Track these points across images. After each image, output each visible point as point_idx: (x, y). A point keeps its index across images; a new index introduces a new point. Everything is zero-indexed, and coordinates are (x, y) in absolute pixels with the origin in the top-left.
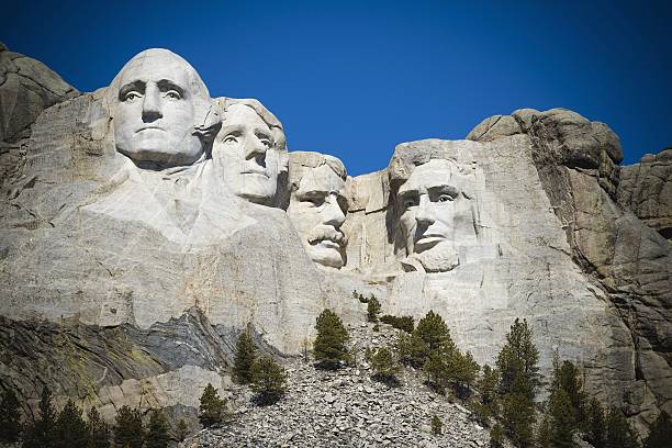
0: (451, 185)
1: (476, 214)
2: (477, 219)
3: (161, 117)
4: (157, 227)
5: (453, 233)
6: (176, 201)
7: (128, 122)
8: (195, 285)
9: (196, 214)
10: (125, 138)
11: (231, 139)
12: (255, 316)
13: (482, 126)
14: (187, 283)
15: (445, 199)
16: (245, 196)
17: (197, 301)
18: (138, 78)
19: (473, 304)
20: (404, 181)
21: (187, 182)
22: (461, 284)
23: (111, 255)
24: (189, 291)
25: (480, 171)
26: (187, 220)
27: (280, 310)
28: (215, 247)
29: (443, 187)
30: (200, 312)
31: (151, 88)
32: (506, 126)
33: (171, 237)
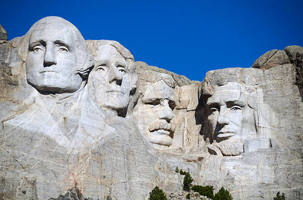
0: (240, 100)
1: (257, 119)
2: (257, 122)
3: (56, 64)
4: (52, 137)
5: (241, 131)
6: (65, 118)
7: (35, 66)
8: (76, 174)
9: (77, 128)
10: (32, 76)
11: (100, 68)
12: (112, 191)
13: (264, 57)
14: (71, 173)
15: (237, 108)
16: (109, 107)
17: (76, 184)
18: (41, 38)
19: (251, 181)
20: (211, 96)
21: (72, 104)
22: (245, 166)
23: (23, 155)
24: (71, 178)
25: (260, 90)
26: (71, 131)
27: (128, 186)
28: (88, 148)
29: (235, 101)
30: (78, 191)
31: (50, 45)
32: (279, 58)
33: (61, 143)
